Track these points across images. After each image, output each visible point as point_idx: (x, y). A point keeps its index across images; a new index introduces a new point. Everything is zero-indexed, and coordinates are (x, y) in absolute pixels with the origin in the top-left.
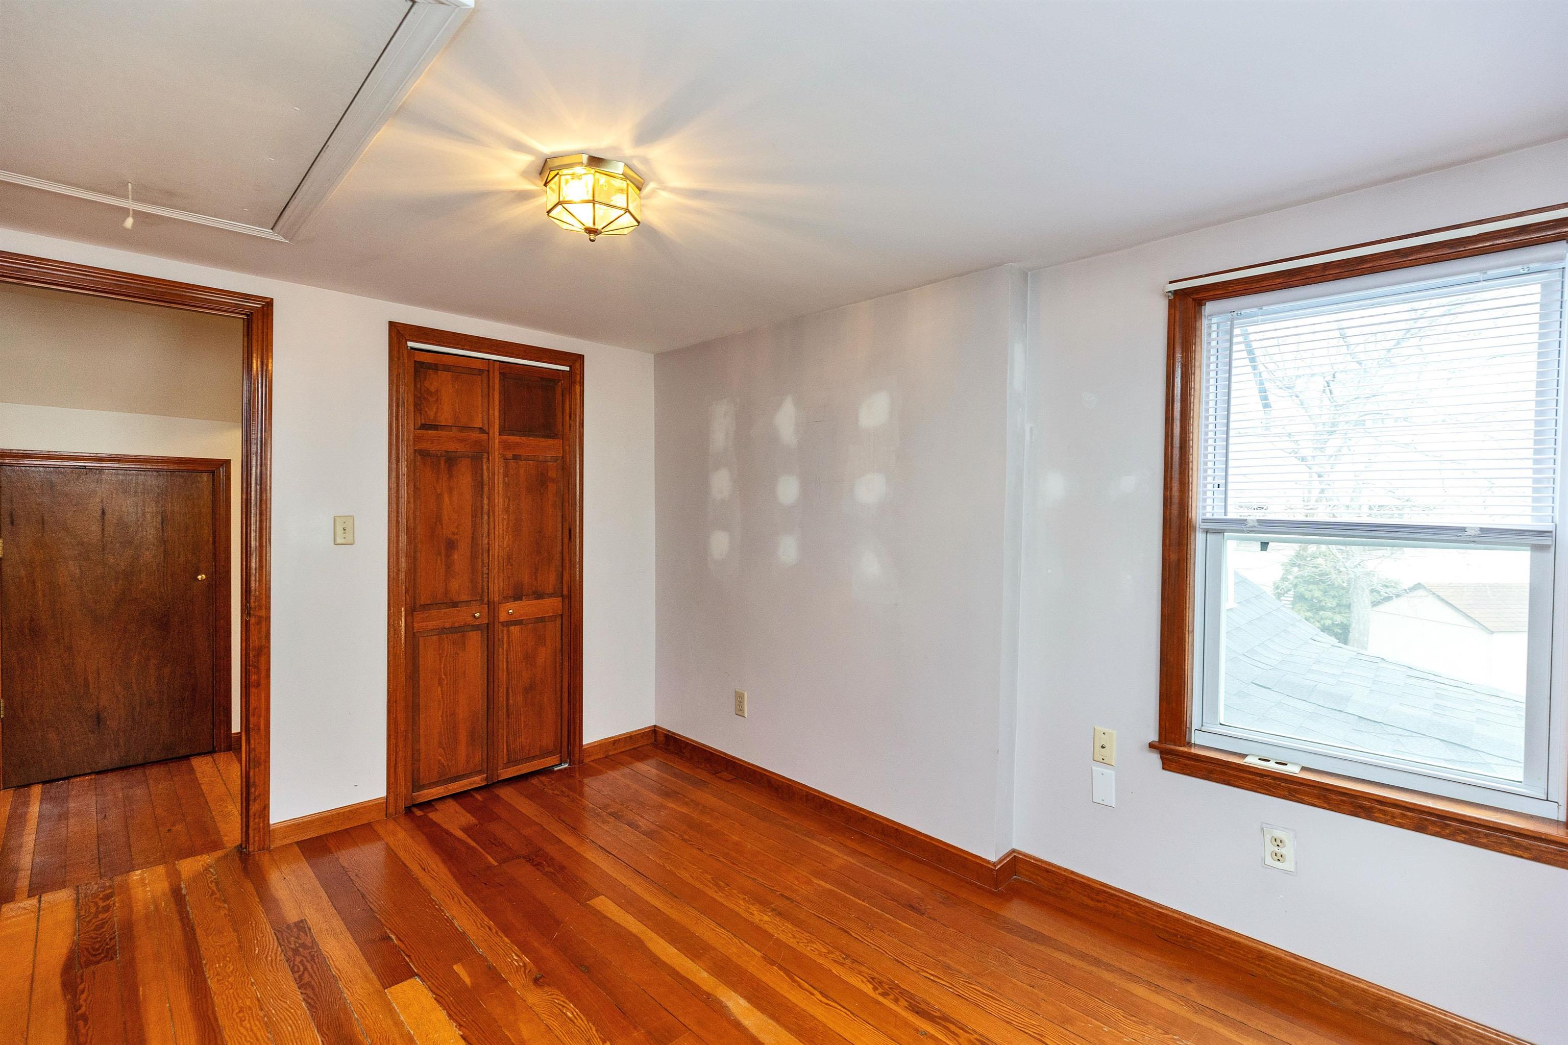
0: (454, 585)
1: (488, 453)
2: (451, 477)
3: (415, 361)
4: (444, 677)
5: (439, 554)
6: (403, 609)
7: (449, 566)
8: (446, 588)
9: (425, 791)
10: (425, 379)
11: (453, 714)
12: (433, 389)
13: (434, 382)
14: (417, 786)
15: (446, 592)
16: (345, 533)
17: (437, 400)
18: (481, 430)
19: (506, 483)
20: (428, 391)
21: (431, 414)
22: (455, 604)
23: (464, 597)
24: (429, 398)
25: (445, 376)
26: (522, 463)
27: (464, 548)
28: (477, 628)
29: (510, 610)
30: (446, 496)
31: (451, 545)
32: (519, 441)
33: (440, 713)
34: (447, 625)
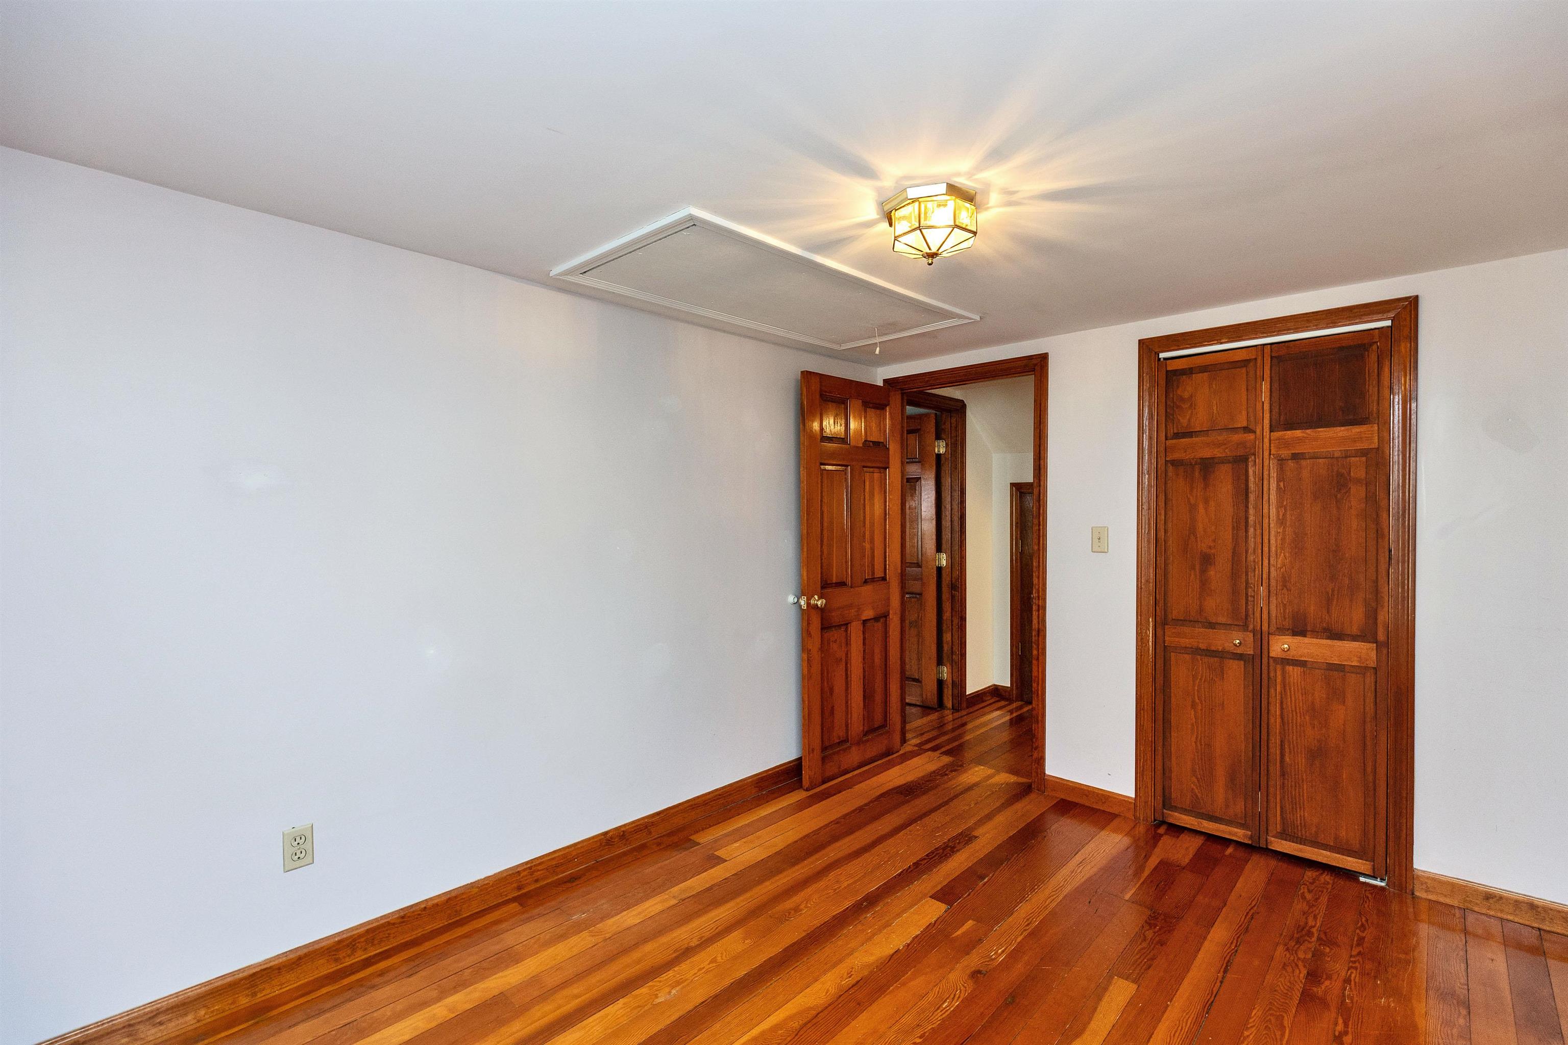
0: (1211, 604)
1: (1255, 455)
2: (1206, 486)
3: (1167, 371)
4: (1197, 701)
5: (1193, 568)
6: (1151, 620)
7: (1204, 583)
8: (1201, 606)
9: (1176, 814)
10: (1178, 387)
11: (1209, 746)
12: (1186, 395)
13: (1187, 388)
14: (1167, 803)
15: (1201, 610)
16: (1099, 542)
17: (1191, 405)
18: (1246, 429)
19: (1281, 488)
20: (1182, 399)
21: (1184, 422)
22: (1212, 625)
23: (1222, 620)
24: (1183, 406)
25: (1198, 377)
26: (1303, 463)
27: (1223, 564)
28: (1240, 657)
29: (1282, 645)
30: (1201, 507)
31: (1207, 560)
32: (1301, 435)
33: (1194, 739)
34: (1202, 646)
